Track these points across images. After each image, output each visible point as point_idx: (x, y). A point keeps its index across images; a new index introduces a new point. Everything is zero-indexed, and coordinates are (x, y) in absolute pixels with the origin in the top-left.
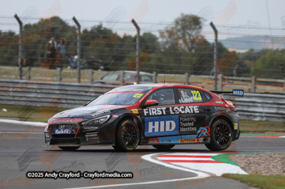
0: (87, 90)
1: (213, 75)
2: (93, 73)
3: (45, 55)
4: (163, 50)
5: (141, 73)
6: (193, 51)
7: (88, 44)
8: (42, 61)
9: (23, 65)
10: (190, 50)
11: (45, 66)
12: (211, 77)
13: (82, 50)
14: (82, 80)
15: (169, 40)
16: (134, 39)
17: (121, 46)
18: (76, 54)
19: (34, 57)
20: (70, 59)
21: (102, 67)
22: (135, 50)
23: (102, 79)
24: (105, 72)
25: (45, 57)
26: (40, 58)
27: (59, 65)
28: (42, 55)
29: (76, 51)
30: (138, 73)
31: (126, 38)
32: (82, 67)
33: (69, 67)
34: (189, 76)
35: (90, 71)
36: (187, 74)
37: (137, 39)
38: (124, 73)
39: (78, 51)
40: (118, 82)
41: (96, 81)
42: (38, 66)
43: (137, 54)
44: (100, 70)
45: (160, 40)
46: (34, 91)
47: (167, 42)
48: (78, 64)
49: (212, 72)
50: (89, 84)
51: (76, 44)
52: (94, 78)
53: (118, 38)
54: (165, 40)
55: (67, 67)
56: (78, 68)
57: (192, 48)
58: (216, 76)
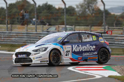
0: (40, 35)
1: (103, 26)
2: (43, 27)
3: (19, 19)
4: (78, 15)
5: (67, 26)
6: (93, 15)
7: (41, 13)
8: (18, 22)
9: (8, 24)
10: (92, 14)
11: (19, 24)
12: (102, 27)
13: (38, 16)
14: (37, 30)
15: (81, 9)
16: (63, 10)
17: (57, 13)
18: (34, 18)
19: (14, 20)
20: (31, 20)
21: (48, 24)
22: (64, 15)
23: (48, 30)
24: (49, 26)
25: (19, 20)
26: (17, 20)
27: (27, 23)
28: (18, 19)
29: (34, 16)
30: (66, 27)
31: (60, 9)
32: (38, 24)
33: (31, 24)
34: (91, 27)
35: (42, 26)
36: (90, 26)
37: (65, 9)
38: (59, 27)
39: (35, 16)
40: (56, 31)
41: (45, 31)
42: (16, 24)
43: (65, 17)
44: (46, 25)
45: (77, 9)
46: (14, 36)
47: (80, 11)
48: (35, 23)
49: (102, 25)
50: (41, 33)
51: (34, 13)
52: (44, 29)
53: (56, 9)
54: (79, 9)
55: (30, 24)
56: (36, 24)
57: (93, 13)
58: (105, 27)
